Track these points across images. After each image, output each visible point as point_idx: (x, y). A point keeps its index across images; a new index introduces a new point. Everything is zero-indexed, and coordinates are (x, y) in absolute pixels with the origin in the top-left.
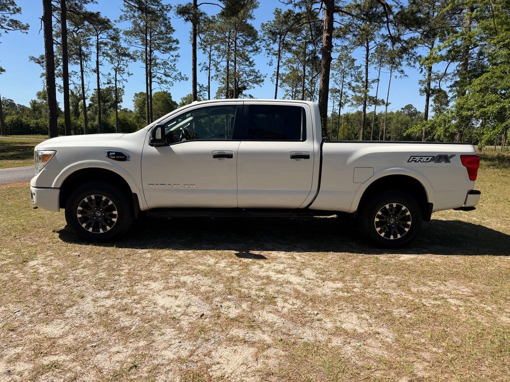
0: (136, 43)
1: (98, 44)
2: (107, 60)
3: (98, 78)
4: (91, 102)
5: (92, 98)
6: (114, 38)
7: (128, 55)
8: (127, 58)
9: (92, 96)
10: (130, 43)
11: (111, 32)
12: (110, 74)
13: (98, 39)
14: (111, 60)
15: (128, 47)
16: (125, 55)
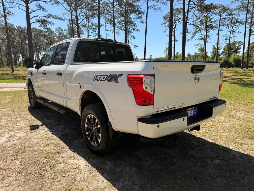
0: (242, 14)
1: (220, 19)
2: (225, 27)
3: (218, 37)
4: (223, 51)
5: (224, 48)
6: (230, 14)
7: (239, 22)
8: (238, 24)
9: (224, 47)
10: (239, 15)
11: (228, 12)
12: (226, 35)
13: (220, 17)
14: (228, 26)
15: (238, 18)
16: (237, 22)
